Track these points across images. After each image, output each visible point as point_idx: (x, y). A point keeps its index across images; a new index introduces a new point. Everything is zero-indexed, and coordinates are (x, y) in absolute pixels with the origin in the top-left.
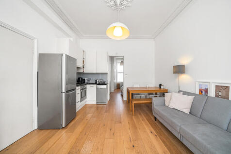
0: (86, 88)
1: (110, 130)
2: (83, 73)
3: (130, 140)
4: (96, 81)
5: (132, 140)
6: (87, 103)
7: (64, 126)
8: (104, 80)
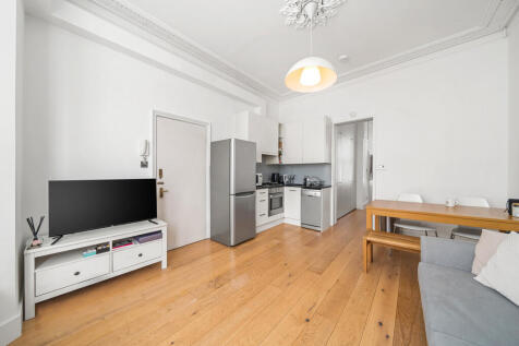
0: (282, 193)
1: (290, 276)
2: (280, 166)
3: (310, 309)
4: (305, 180)
5: (314, 310)
6: (285, 221)
7: (232, 244)
8: (323, 179)
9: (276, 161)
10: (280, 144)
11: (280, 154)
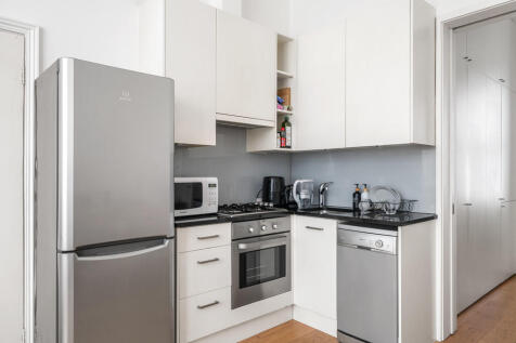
0: (284, 234)
9: (271, 143)
10: (282, 95)
11: (284, 122)
